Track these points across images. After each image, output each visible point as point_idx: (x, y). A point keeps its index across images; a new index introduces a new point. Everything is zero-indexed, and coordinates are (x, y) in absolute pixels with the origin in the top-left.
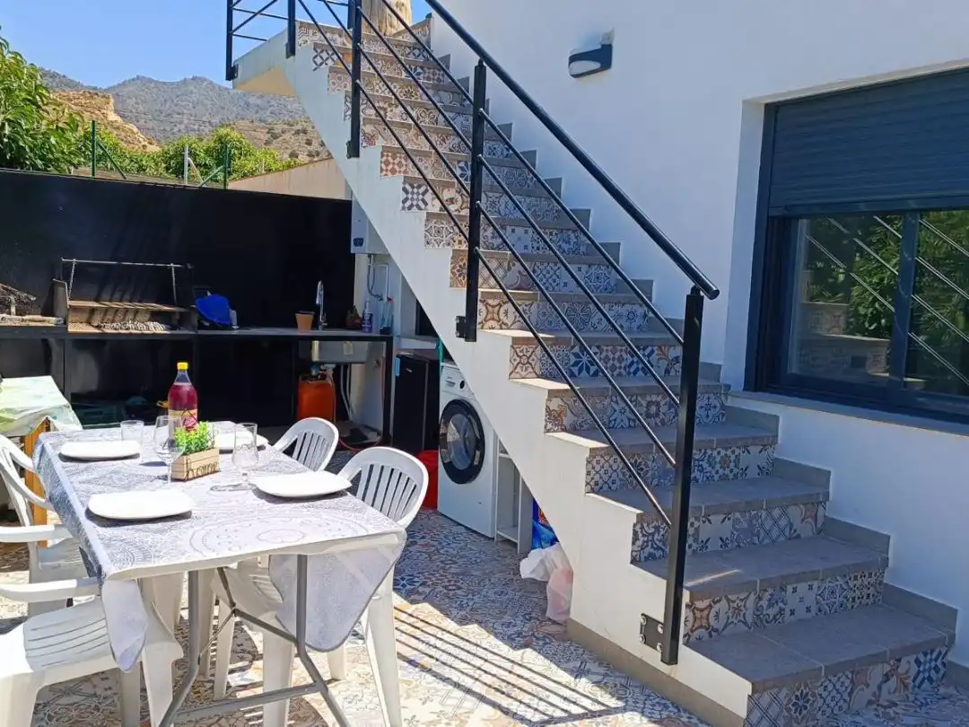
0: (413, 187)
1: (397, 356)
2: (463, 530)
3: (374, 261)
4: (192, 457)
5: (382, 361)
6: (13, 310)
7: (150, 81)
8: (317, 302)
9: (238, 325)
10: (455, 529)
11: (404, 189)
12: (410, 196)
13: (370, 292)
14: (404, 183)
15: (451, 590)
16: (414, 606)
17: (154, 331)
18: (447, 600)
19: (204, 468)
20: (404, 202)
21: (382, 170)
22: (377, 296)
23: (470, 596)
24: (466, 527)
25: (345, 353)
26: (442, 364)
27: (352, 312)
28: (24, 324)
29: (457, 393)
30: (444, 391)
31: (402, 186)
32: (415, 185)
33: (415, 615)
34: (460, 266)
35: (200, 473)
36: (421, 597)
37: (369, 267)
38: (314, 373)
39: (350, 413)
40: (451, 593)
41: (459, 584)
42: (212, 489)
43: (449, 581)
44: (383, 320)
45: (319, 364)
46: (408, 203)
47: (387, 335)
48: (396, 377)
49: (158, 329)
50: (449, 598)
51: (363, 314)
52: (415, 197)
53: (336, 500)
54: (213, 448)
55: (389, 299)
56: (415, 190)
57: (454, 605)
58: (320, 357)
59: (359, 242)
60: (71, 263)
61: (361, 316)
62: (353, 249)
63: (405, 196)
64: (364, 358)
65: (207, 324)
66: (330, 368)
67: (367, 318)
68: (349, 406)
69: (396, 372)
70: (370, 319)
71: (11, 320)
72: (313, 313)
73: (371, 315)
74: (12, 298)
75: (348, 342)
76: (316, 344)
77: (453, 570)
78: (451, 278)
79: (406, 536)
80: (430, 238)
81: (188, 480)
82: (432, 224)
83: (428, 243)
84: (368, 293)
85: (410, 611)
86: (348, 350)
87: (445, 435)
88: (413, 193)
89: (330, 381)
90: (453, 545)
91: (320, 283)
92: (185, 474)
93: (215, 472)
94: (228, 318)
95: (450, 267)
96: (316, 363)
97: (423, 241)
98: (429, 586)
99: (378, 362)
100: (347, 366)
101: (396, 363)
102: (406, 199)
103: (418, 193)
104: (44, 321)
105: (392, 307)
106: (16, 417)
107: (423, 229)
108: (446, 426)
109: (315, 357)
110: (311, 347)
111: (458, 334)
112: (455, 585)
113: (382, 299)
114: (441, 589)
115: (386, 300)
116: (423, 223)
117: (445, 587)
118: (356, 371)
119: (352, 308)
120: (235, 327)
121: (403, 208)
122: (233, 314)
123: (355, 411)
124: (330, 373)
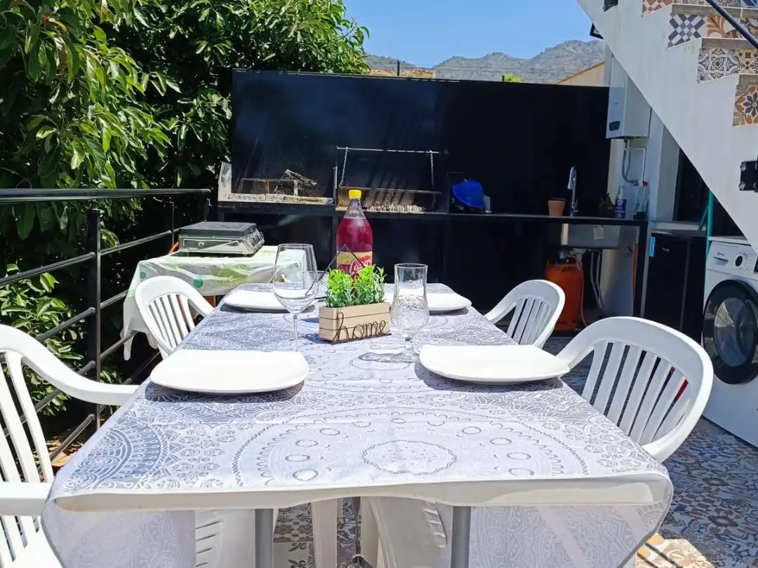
0: (683, 18)
1: (653, 235)
2: (733, 441)
3: (631, 145)
4: (346, 311)
5: (634, 248)
6: (296, 191)
7: (463, 59)
8: (569, 187)
9: (491, 210)
10: (721, 438)
11: (673, 22)
12: (679, 30)
13: (625, 177)
14: (672, 14)
15: (720, 525)
16: (667, 542)
17: (411, 211)
18: (715, 540)
19: (365, 327)
20: (671, 37)
21: (644, 9)
22: (632, 182)
23: (751, 539)
24: (737, 438)
25: (596, 238)
26: (710, 238)
27: (605, 199)
28: (302, 202)
29: (731, 272)
30: (710, 270)
31: (669, 18)
32: (687, 16)
33: (668, 555)
34: (749, 98)
35: (358, 334)
36: (677, 530)
37: (625, 152)
38: (562, 256)
39: (599, 301)
40: (722, 529)
41: (731, 517)
42: (360, 358)
43: (718, 511)
44: (638, 204)
45: (568, 248)
46: (678, 38)
47: (641, 219)
48: (650, 257)
49: (416, 210)
50: (718, 536)
51: (616, 200)
52: (686, 30)
53: (538, 394)
54: (381, 302)
55: (645, 184)
56: (687, 22)
57: (727, 551)
58: (569, 241)
59: (615, 126)
60: (345, 150)
61: (614, 203)
62: (609, 134)
63: (673, 30)
64: (615, 245)
65: (462, 208)
66: (579, 253)
67: (620, 204)
68: (598, 295)
69: (650, 251)
70: (624, 206)
71: (291, 199)
72: (565, 199)
73: (625, 201)
74: (296, 182)
75: (599, 226)
76: (566, 227)
77: (722, 495)
78: (735, 114)
79: (671, 488)
80: (705, 71)
81: (339, 342)
82: (709, 53)
83: (702, 78)
84: (624, 181)
85: (661, 548)
86: (599, 234)
87: (713, 321)
88: (683, 26)
89: (579, 266)
90: (719, 459)
91: (572, 169)
92: (335, 333)
93: (382, 334)
94: (482, 203)
95: (734, 99)
96: (565, 246)
97: (696, 75)
98: (687, 513)
99: (630, 250)
100: (598, 252)
101: (651, 243)
102: (675, 34)
103: (690, 26)
104: (317, 201)
105: (648, 193)
106: (249, 273)
107: (697, 61)
108: (713, 312)
109: (565, 241)
110: (560, 231)
111: (743, 186)
112: (725, 518)
113: (637, 184)
114: (706, 520)
115: (641, 183)
116: (697, 53)
117: (712, 519)
118: (608, 257)
119: (605, 195)
120: (487, 212)
121: (670, 45)
122: (487, 200)
123: (603, 298)
124: (579, 258)
